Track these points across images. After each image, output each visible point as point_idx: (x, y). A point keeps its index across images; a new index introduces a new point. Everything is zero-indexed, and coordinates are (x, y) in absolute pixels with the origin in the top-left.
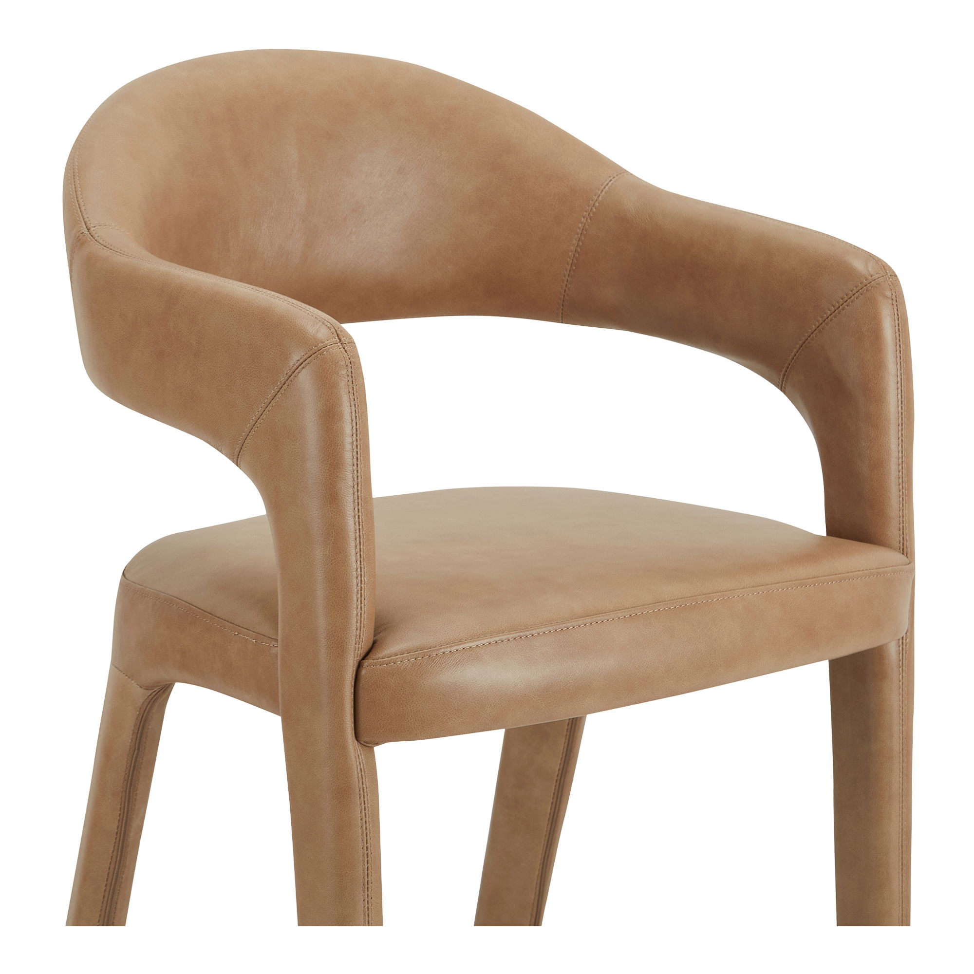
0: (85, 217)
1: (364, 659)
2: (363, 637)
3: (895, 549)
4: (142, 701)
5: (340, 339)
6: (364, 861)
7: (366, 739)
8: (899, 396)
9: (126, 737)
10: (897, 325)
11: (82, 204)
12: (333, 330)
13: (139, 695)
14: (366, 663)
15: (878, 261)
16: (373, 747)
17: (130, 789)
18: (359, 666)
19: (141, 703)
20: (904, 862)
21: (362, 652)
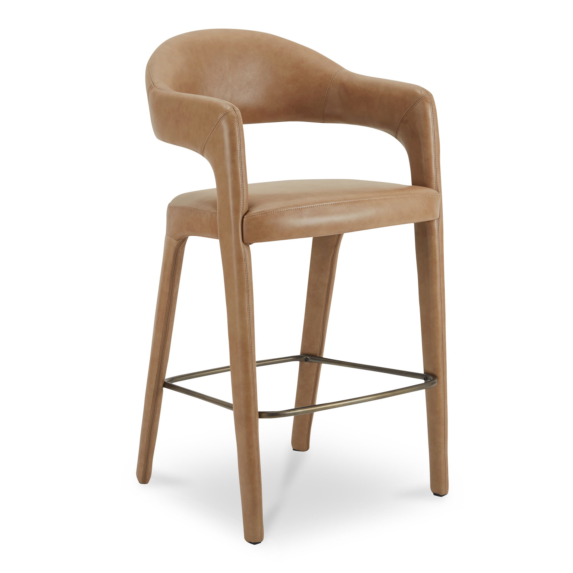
0: (153, 80)
1: (245, 215)
2: (245, 208)
3: (434, 189)
4: (176, 245)
5: (234, 110)
6: (247, 283)
7: (246, 242)
8: (434, 136)
9: (171, 259)
10: (432, 111)
11: (151, 76)
12: (232, 106)
13: (175, 243)
14: (245, 216)
15: (425, 90)
16: (249, 245)
17: (173, 277)
18: (243, 217)
19: (175, 246)
20: (442, 300)
21: (244, 213)
